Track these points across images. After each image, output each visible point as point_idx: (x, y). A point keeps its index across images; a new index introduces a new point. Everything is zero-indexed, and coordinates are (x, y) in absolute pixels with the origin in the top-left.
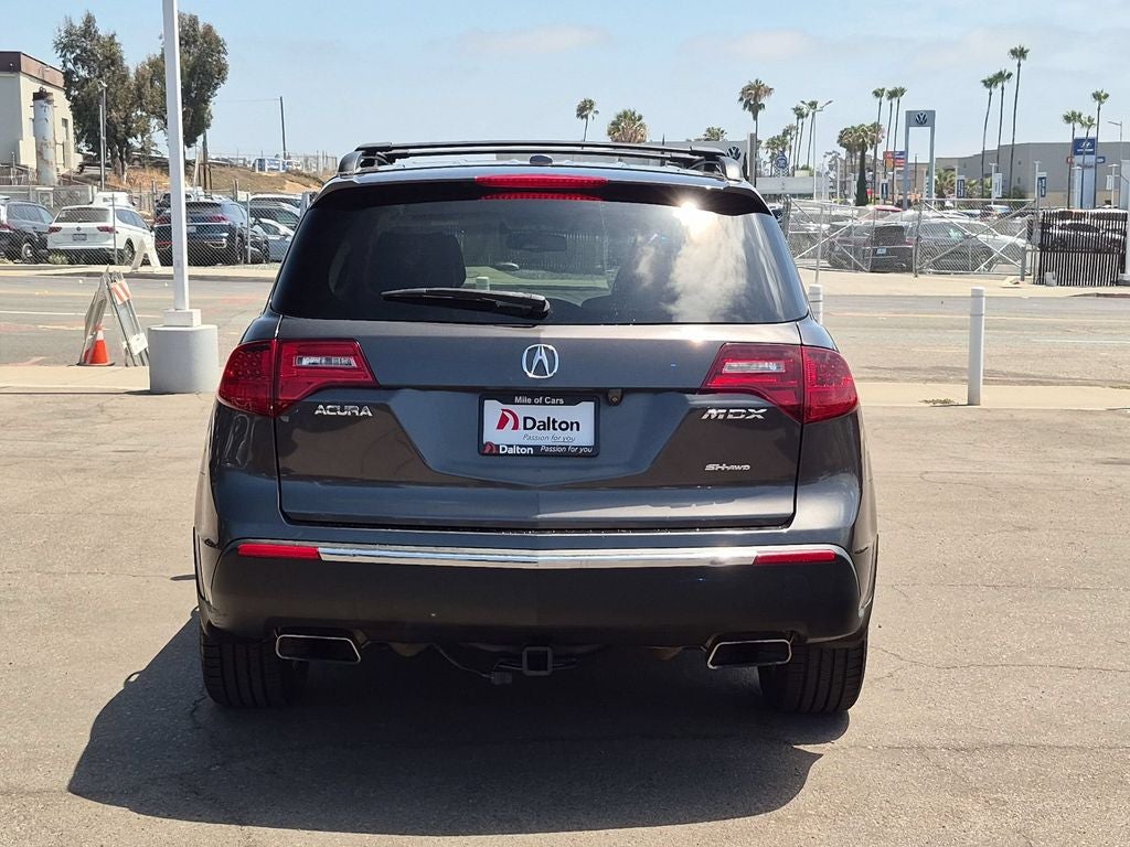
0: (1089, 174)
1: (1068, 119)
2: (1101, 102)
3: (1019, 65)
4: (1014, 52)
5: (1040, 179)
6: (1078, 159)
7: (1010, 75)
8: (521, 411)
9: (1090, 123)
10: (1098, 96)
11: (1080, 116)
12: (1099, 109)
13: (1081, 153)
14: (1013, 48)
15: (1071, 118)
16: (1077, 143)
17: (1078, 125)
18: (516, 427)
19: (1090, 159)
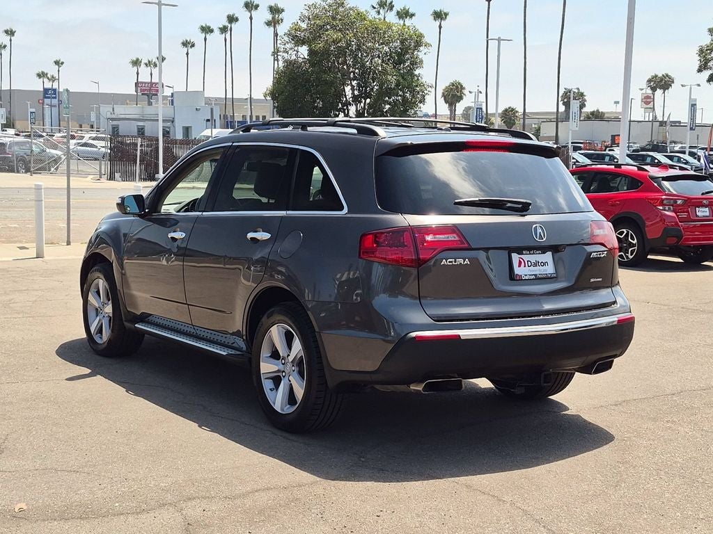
0: (55, 110)
1: (39, 75)
2: (59, 67)
3: (11, 40)
4: (6, 32)
5: (31, 113)
6: (47, 101)
7: (5, 46)
8: (526, 257)
9: (53, 79)
10: (57, 63)
11: (47, 74)
12: (59, 71)
13: (49, 98)
14: (6, 29)
15: (41, 75)
16: (46, 91)
17: (46, 80)
18: (525, 266)
19: (55, 102)
